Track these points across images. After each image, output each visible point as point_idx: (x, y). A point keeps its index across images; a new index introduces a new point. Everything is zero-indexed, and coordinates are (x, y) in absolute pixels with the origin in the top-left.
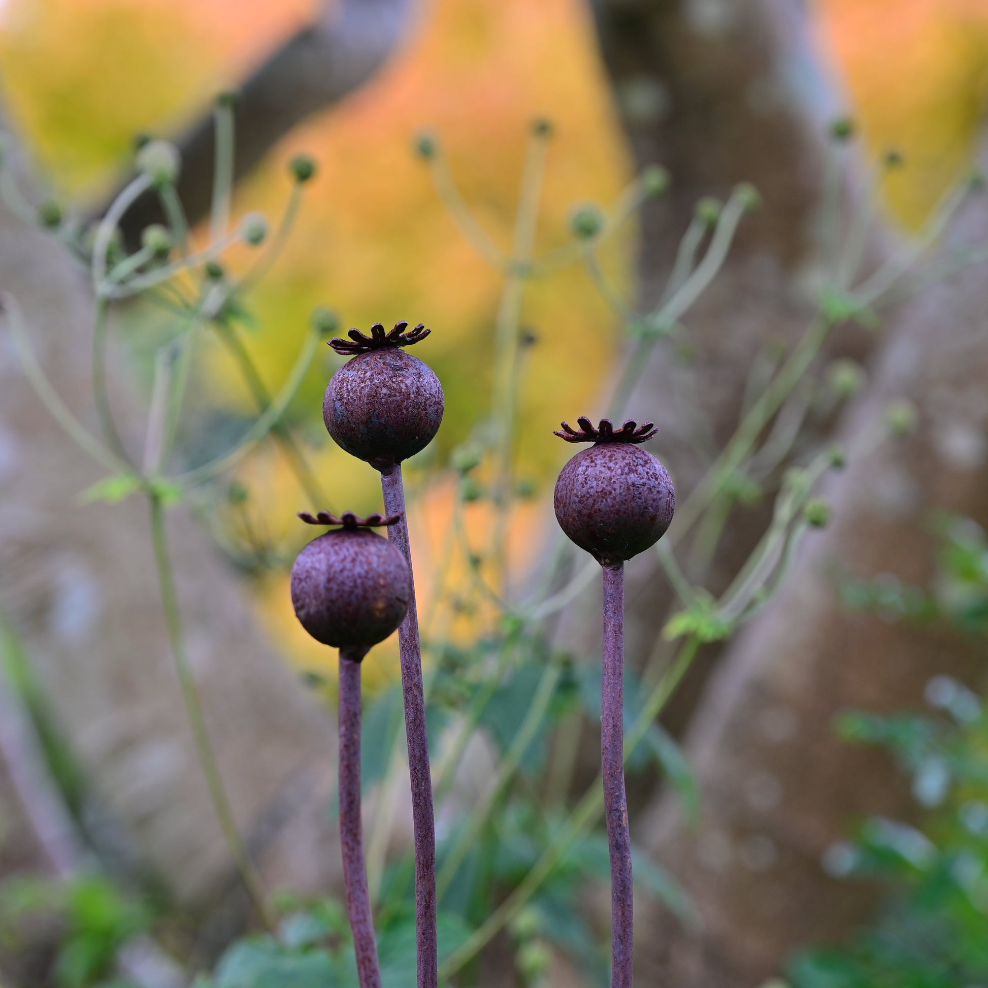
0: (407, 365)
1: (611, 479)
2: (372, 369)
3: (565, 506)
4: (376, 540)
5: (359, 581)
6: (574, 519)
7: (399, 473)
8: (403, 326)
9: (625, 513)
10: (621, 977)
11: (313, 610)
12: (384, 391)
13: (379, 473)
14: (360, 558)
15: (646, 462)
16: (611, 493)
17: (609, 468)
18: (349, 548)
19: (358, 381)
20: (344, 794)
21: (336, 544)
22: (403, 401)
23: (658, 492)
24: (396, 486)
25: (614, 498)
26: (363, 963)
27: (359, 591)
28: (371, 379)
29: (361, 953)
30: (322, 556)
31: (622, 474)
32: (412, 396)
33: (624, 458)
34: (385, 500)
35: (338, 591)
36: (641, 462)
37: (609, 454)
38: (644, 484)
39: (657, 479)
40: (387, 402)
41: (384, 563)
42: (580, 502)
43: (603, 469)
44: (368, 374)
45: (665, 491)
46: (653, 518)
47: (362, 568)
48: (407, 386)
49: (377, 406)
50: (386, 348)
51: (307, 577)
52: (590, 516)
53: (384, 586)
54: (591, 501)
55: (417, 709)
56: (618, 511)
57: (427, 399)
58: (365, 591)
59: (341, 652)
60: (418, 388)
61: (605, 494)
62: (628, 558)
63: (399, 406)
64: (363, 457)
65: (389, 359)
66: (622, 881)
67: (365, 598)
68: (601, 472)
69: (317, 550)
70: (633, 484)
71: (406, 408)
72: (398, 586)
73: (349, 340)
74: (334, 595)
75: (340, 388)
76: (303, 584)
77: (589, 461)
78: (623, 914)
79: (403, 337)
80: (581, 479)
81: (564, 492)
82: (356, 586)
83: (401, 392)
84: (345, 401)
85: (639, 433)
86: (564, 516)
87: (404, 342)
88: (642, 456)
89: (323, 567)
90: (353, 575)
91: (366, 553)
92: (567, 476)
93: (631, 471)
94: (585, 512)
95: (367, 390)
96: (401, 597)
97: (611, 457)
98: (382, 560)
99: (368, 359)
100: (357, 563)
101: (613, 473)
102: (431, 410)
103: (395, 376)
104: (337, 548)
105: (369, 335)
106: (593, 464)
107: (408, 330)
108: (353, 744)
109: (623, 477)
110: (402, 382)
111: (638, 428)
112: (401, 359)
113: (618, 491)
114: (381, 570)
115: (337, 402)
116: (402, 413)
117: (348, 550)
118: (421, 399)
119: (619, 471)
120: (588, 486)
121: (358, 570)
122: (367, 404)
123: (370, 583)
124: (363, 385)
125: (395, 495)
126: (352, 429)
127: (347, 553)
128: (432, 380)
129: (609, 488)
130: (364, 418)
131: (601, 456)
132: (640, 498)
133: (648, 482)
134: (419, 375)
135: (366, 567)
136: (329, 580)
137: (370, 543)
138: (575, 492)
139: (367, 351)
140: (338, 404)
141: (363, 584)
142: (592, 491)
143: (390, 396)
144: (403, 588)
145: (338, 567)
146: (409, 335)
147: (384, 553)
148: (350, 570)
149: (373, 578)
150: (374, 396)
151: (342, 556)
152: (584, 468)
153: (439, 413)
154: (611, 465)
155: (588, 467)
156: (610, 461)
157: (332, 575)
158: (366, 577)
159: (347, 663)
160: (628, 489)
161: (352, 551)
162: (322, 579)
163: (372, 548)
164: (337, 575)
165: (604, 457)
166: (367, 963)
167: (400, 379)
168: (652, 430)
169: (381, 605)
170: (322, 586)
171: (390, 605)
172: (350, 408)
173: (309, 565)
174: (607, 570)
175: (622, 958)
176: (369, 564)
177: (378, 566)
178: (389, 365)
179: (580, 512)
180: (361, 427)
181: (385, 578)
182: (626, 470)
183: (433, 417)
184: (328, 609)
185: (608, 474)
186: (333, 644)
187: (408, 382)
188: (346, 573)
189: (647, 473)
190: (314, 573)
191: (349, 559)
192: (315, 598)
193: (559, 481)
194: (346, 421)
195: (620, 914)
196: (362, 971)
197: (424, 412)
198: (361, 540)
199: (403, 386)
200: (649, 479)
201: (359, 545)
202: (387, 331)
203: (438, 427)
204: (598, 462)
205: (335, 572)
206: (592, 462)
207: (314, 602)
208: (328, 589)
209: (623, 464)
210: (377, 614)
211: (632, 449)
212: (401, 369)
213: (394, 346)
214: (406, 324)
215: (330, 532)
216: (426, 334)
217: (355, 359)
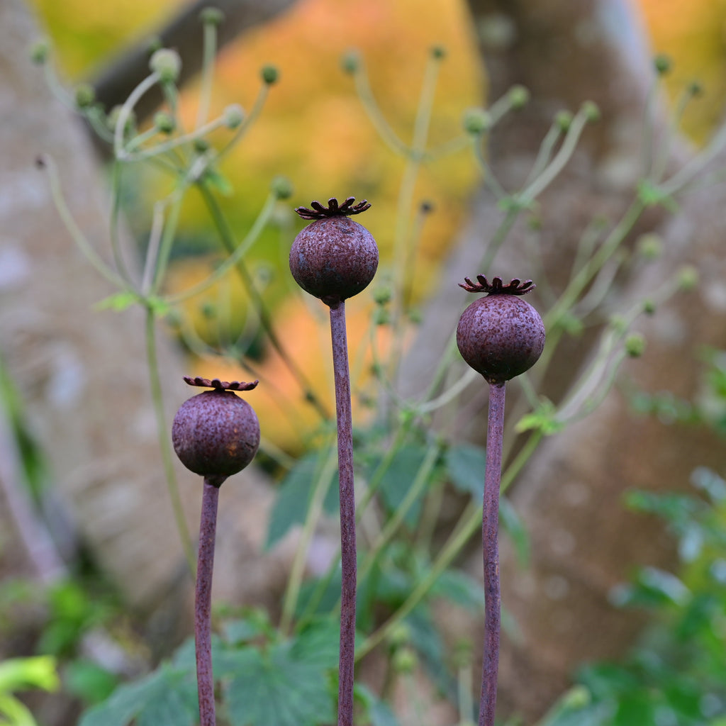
0: (353, 230)
1: (499, 321)
2: (328, 231)
3: (464, 339)
4: (236, 400)
5: (219, 429)
6: (471, 348)
7: (343, 308)
8: (351, 201)
9: (508, 346)
10: (489, 685)
11: (185, 447)
12: (336, 247)
13: (329, 307)
14: (222, 412)
15: (526, 310)
16: (499, 331)
17: (499, 313)
18: (215, 404)
19: (317, 239)
21: (206, 401)
22: (349, 256)
23: (534, 332)
24: (341, 318)
25: (502, 335)
27: (218, 436)
28: (327, 238)
30: (195, 408)
31: (508, 318)
32: (356, 252)
33: (510, 306)
34: (332, 327)
35: (203, 435)
36: (522, 309)
37: (499, 302)
38: (524, 326)
39: (533, 322)
40: (337, 256)
41: (239, 417)
42: (476, 336)
43: (494, 313)
44: (325, 235)
45: (538, 332)
46: (529, 351)
47: (222, 420)
48: (352, 245)
49: (330, 258)
50: (338, 216)
51: (183, 423)
52: (483, 347)
53: (237, 434)
54: (484, 336)
55: (348, 482)
56: (504, 345)
57: (366, 255)
58: (223, 437)
59: (205, 478)
60: (361, 247)
61: (495, 331)
62: (508, 379)
63: (346, 259)
64: (317, 295)
65: (340, 224)
66: (493, 615)
67: (222, 441)
68: (492, 315)
69: (193, 404)
70: (516, 326)
71: (351, 261)
72: (248, 434)
73: (312, 209)
74: (200, 438)
75: (304, 244)
76: (181, 428)
77: (484, 306)
78: (492, 639)
79: (351, 209)
80: (478, 319)
81: (464, 329)
82: (216, 432)
83: (348, 249)
84: (306, 253)
85: (521, 288)
86: (464, 346)
87: (351, 212)
88: (523, 305)
89: (195, 417)
90: (215, 424)
91: (226, 409)
92: (467, 316)
93: (515, 315)
94: (479, 344)
95: (323, 246)
96: (249, 442)
97: (500, 304)
98: (237, 415)
99: (325, 223)
100: (219, 416)
101: (502, 317)
102: (369, 263)
103: (344, 237)
104: (206, 404)
105: (326, 206)
106: (487, 309)
107: (354, 204)
108: (209, 545)
109: (509, 319)
110: (349, 241)
111: (521, 284)
112: (349, 224)
113: (504, 330)
114: (235, 422)
115: (300, 254)
116: (348, 265)
117: (213, 406)
118: (362, 255)
119: (506, 315)
120: (482, 325)
121: (219, 421)
122: (323, 256)
123: (227, 431)
124: (321, 242)
125: (339, 325)
126: (311, 275)
127: (212, 408)
128: (371, 241)
129: (498, 327)
130: (320, 267)
131: (493, 304)
132: (520, 336)
133: (526, 324)
134: (362, 237)
135: (225, 419)
136: (198, 427)
137: (230, 402)
138: (473, 329)
139: (324, 217)
140: (301, 256)
141: (221, 431)
142: (485, 329)
143: (340, 252)
144: (252, 436)
145: (205, 417)
146: (356, 208)
147: (240, 410)
148: (214, 421)
149: (229, 427)
150: (328, 251)
151: (208, 410)
152: (480, 312)
153: (375, 266)
154: (500, 310)
155: (483, 311)
156: (500, 308)
157: (199, 424)
158: (224, 426)
159: (209, 487)
160: (512, 329)
161: (216, 407)
162: (193, 425)
163: (231, 406)
164: (204, 424)
165: (495, 304)
166: (205, 703)
167: (348, 239)
168: (531, 286)
169: (234, 447)
170: (192, 431)
171: (241, 448)
172: (310, 259)
173: (185, 414)
174: (493, 387)
175: (490, 671)
176: (228, 417)
177: (234, 419)
178: (340, 228)
179: (476, 344)
180: (318, 273)
181: (238, 428)
182: (511, 314)
183: (370, 268)
184: (196, 447)
185: (498, 317)
186: (200, 473)
187: (354, 242)
188: (210, 422)
189: (526, 318)
190: (188, 421)
191: (213, 413)
192: (187, 439)
193: (461, 320)
194: (306, 268)
195: (490, 639)
196: (202, 709)
197: (364, 265)
198: (224, 399)
199: (350, 245)
200: (527, 322)
201: (222, 403)
202: (340, 204)
203: (373, 276)
204: (491, 308)
205: (203, 421)
206: (486, 307)
207: (186, 441)
208: (196, 433)
209: (509, 310)
210: (231, 453)
211: (516, 300)
212: (349, 232)
213: (344, 215)
214: (354, 200)
215: (206, 392)
216: (367, 208)
217: (315, 223)
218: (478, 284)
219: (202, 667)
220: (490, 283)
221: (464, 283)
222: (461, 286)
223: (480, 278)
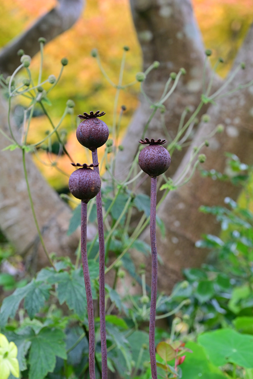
0: (99, 123)
1: (154, 155)
2: (90, 123)
3: (141, 162)
4: (92, 171)
5: (87, 182)
6: (144, 165)
7: (97, 151)
8: (98, 112)
9: (158, 164)
10: (154, 287)
11: (75, 189)
12: (93, 129)
13: (91, 151)
14: (88, 176)
15: (163, 150)
16: (154, 158)
17: (154, 152)
18: (85, 173)
19: (86, 127)
20: (82, 239)
21: (81, 172)
22: (98, 132)
23: (167, 158)
24: (96, 155)
25: (155, 160)
26: (87, 283)
27: (87, 185)
28: (90, 126)
29: (86, 281)
30: (78, 175)
31: (157, 153)
32: (101, 131)
33: (158, 149)
34: (93, 159)
35: (82, 185)
36: (162, 150)
37: (153, 148)
38: (163, 156)
39: (166, 155)
40: (94, 133)
41: (94, 177)
42: (145, 161)
43: (152, 152)
44: (89, 125)
45: (168, 158)
46: (165, 165)
47: (88, 179)
48: (99, 128)
49: (91, 133)
50: (93, 118)
51: (73, 181)
52: (148, 164)
53: (94, 184)
54: (148, 160)
55: (101, 215)
56: (156, 163)
57: (104, 132)
58: (89, 185)
59: (82, 200)
60: (102, 129)
61: (153, 159)
62: (158, 176)
63: (97, 133)
64: (87, 147)
65: (94, 121)
66: (155, 262)
67: (89, 187)
68: (151, 153)
69: (76, 173)
70: (160, 156)
71: (99, 134)
72: (98, 183)
73: (84, 115)
74: (81, 186)
75: (81, 128)
76: (72, 182)
77: (148, 150)
78: (155, 271)
79: (98, 115)
80: (146, 154)
81: (141, 158)
82: (87, 183)
83: (98, 130)
84: (82, 132)
85: (161, 142)
86: (141, 164)
87: (98, 116)
88: (162, 148)
89: (78, 178)
90: (86, 180)
91: (89, 175)
92: (142, 153)
93: (159, 153)
94: (147, 163)
95: (89, 129)
96: (98, 186)
97: (154, 149)
98: (94, 176)
99: (89, 121)
100: (87, 177)
101: (155, 153)
102: (106, 135)
103: (96, 125)
104: (82, 173)
105: (89, 114)
106: (149, 151)
107: (100, 113)
108: (85, 225)
109: (157, 154)
110: (98, 127)
111: (161, 141)
112: (98, 121)
113: (156, 158)
114: (93, 179)
115: (80, 132)
116: (98, 136)
117: (85, 174)
118: (103, 132)
119: (156, 153)
120: (148, 156)
121: (87, 179)
122: (88, 133)
123: (91, 183)
124: (87, 128)
125: (95, 157)
126: (84, 140)
127: (84, 175)
128: (106, 127)
129: (154, 157)
130: (88, 137)
131: (151, 149)
132: (162, 160)
133: (164, 156)
134: (103, 125)
135: (89, 178)
136: (79, 182)
137: (91, 172)
138: (144, 158)
139: (88, 118)
140: (81, 133)
141: (88, 183)
142: (149, 158)
143: (95, 131)
144: (99, 184)
145: (82, 178)
146: (100, 114)
147: (94, 174)
148: (85, 179)
149: (91, 181)
150: (90, 131)
151: (83, 175)
152: (147, 152)
153: (108, 136)
154: (154, 151)
155: (148, 151)
156: (154, 150)
157: (80, 181)
158: (89, 181)
159: (83, 203)
160: (159, 157)
161: (86, 174)
162: (78, 181)
163: (91, 173)
164: (82, 180)
165: (152, 149)
166: (88, 284)
167: (98, 126)
168: (165, 141)
169: (93, 188)
170: (77, 183)
171: (96, 189)
172: (84, 134)
173: (74, 177)
174: (152, 179)
175: (154, 282)
176: (90, 177)
177: (93, 178)
178: (94, 122)
179: (145, 163)
180: (87, 139)
181: (94, 181)
182: (158, 152)
183: (106, 137)
184: (79, 189)
185: (153, 153)
186: (80, 199)
187: (100, 127)
188: (84, 180)
189: (164, 153)
190: (75, 180)
191: (85, 176)
192: (76, 186)
193: (140, 155)
194: (83, 137)
195: (154, 271)
196: (86, 286)
197: (104, 135)
198: (88, 171)
199: (98, 128)
200: (164, 155)
201: (88, 172)
202: (94, 113)
203: (107, 139)
204: (151, 150)
205: (81, 179)
206: (149, 150)
207: (75, 187)
208: (79, 184)
209: (157, 151)
210: (92, 191)
211: (160, 147)
212: (98, 124)
213: (96, 117)
214: (99, 112)
215: (80, 169)
216: (104, 114)
217: (85, 121)
218: (145, 141)
219: (85, 270)
220: (150, 141)
221: (141, 141)
222: (140, 142)
223: (146, 139)
